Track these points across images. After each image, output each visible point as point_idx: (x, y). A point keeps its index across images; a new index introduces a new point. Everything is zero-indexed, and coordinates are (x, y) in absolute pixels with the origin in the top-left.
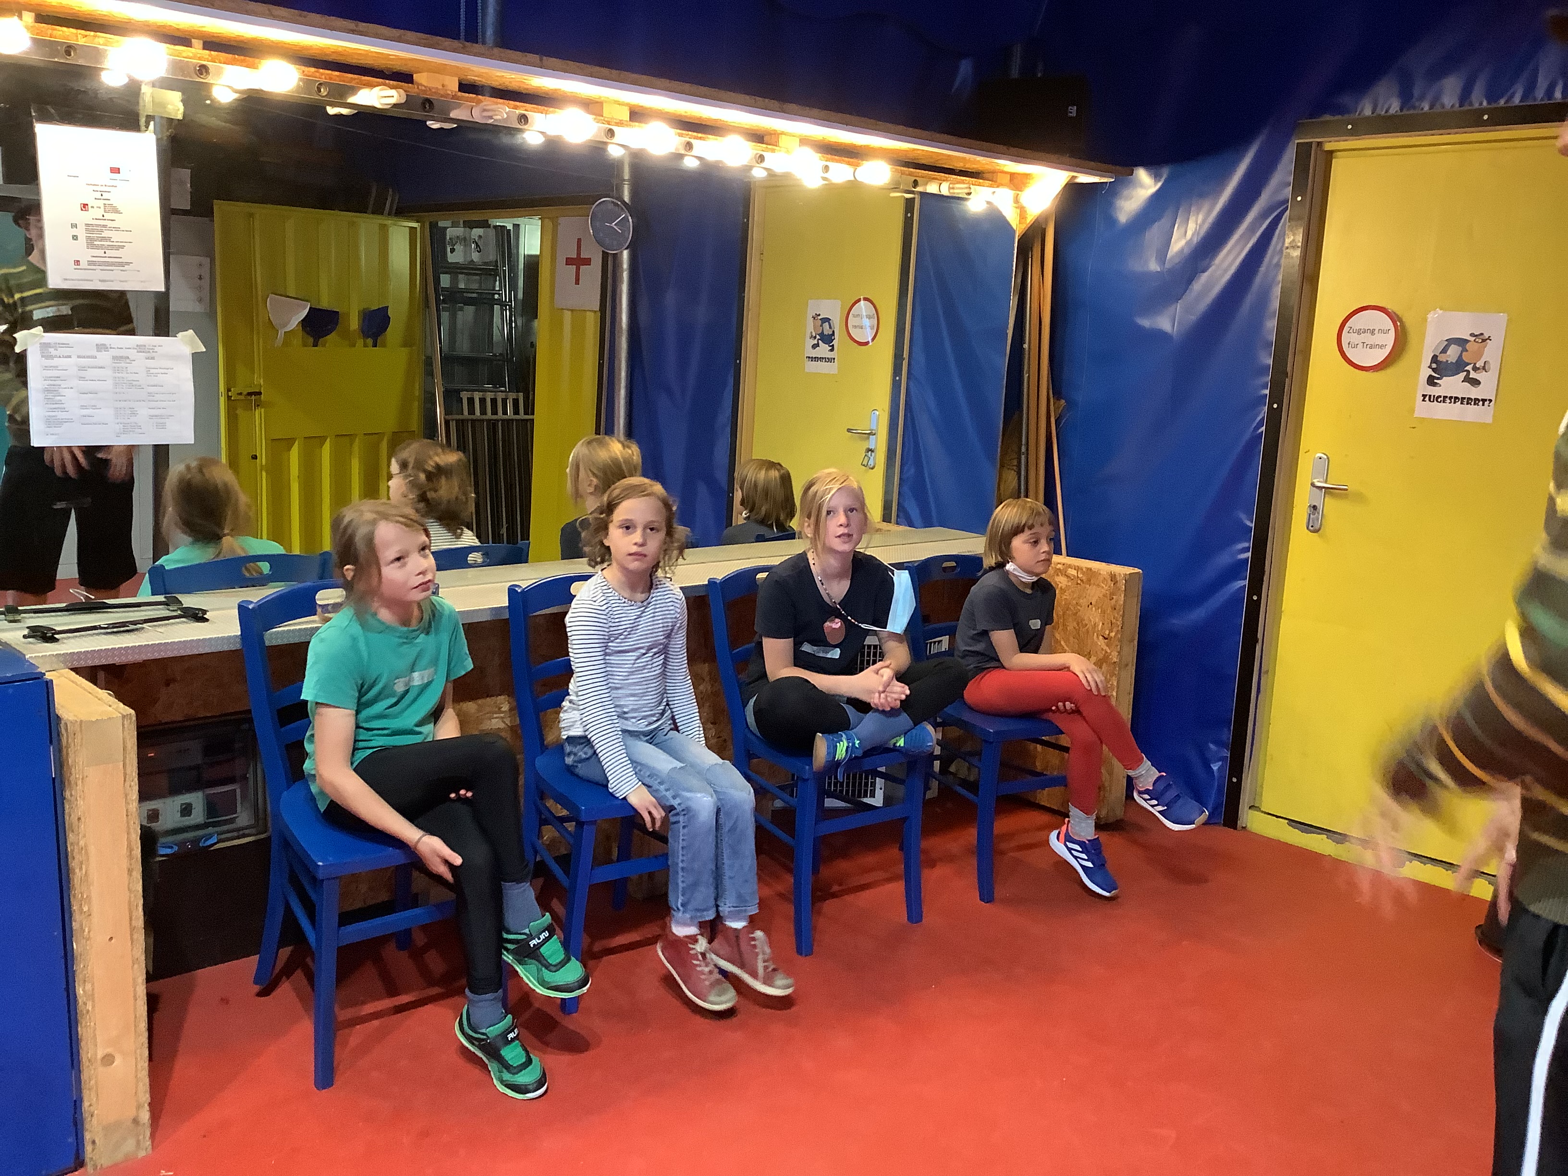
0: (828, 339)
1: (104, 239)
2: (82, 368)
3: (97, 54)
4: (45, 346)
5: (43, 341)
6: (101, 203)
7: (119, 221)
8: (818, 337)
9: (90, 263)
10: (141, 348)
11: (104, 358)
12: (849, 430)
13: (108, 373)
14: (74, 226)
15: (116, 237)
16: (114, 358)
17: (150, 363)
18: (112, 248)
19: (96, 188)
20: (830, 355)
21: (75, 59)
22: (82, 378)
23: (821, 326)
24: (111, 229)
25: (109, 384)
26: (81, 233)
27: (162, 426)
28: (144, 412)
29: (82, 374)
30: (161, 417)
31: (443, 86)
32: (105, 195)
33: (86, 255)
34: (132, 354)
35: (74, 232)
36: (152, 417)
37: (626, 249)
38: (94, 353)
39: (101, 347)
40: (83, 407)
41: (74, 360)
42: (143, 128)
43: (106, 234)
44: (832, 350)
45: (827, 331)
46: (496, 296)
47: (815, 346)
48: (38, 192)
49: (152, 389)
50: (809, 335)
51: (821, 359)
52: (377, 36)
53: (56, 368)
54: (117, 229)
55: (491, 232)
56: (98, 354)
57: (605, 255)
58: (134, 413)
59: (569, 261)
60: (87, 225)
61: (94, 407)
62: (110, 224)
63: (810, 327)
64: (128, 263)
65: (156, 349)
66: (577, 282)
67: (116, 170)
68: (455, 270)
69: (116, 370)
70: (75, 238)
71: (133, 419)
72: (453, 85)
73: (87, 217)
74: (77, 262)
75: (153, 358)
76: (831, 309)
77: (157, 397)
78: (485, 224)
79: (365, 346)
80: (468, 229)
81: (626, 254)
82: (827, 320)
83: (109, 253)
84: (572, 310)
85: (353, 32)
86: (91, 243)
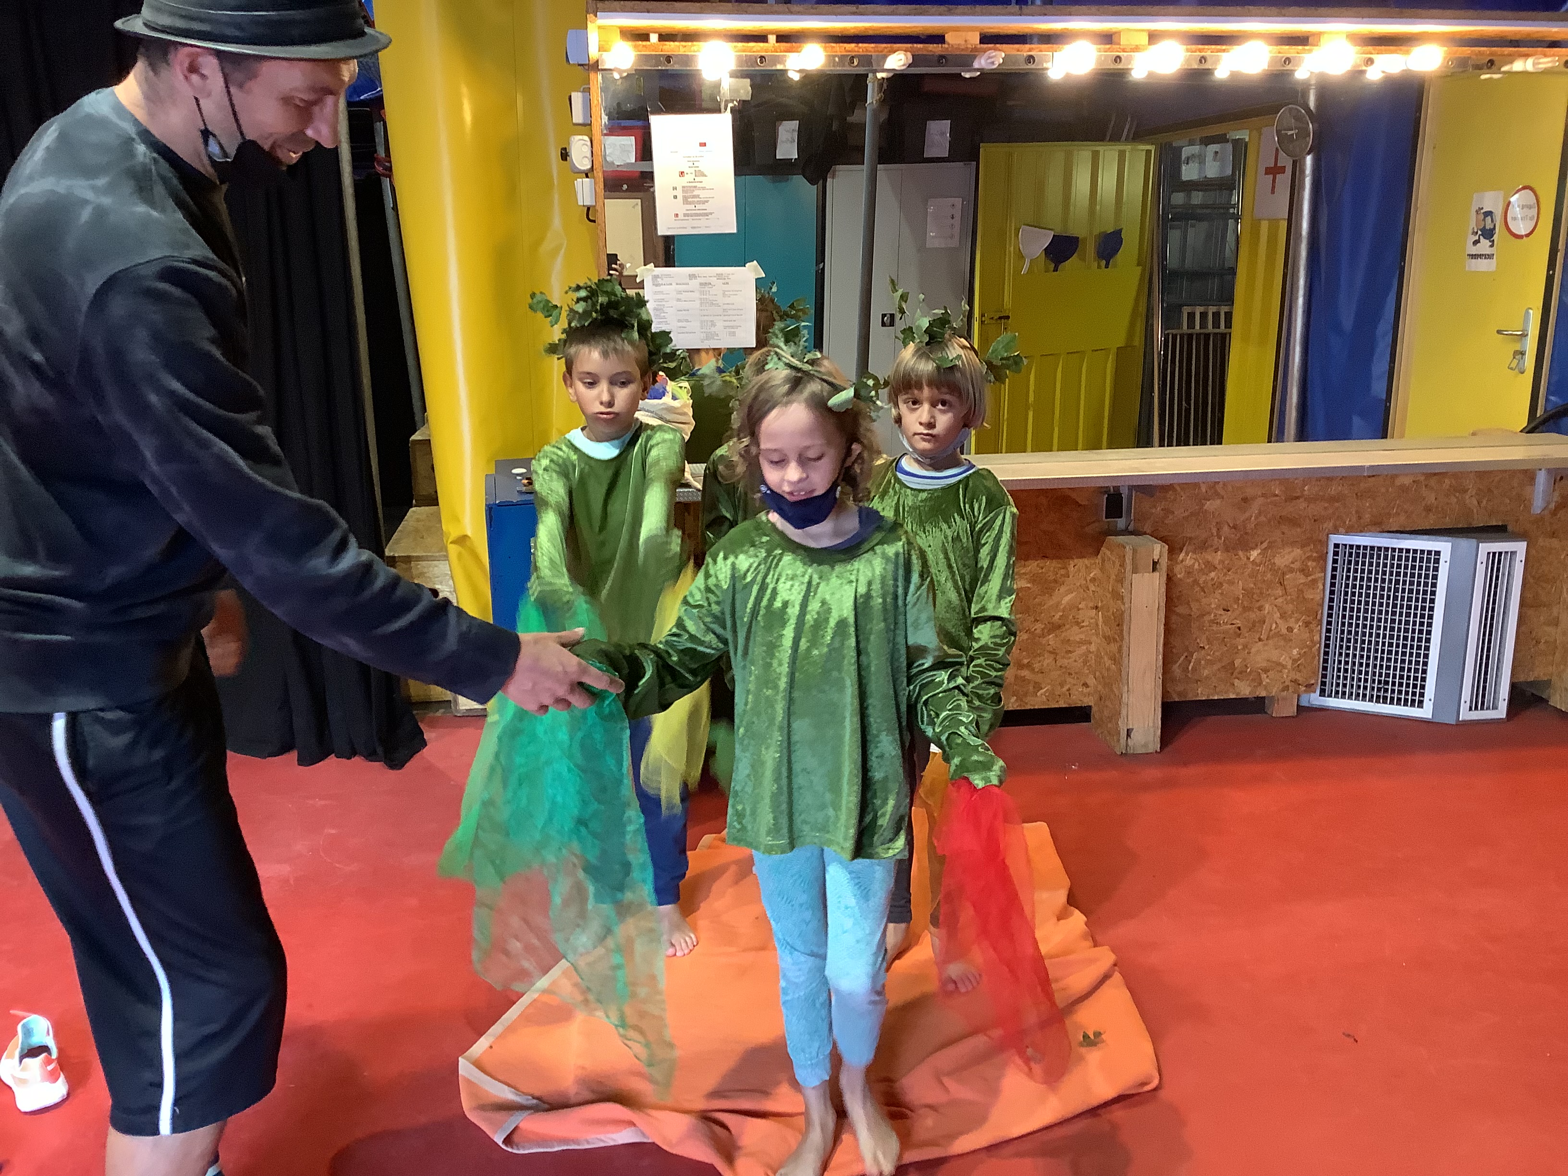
0: (1488, 234)
1: (694, 197)
2: (679, 292)
3: (687, 59)
4: (656, 277)
5: (654, 273)
6: (692, 170)
7: (706, 182)
8: (1480, 232)
9: (685, 215)
10: (719, 276)
11: (695, 284)
12: (1499, 332)
13: (697, 295)
14: (675, 188)
15: (703, 194)
16: (701, 284)
17: (726, 287)
18: (699, 203)
19: (689, 159)
20: (1488, 251)
21: (674, 66)
22: (679, 300)
23: (1484, 220)
24: (700, 189)
25: (697, 304)
26: (679, 193)
27: (733, 334)
28: (720, 325)
29: (679, 296)
30: (732, 327)
31: (966, 41)
32: (696, 164)
33: (682, 209)
34: (714, 280)
35: (675, 193)
36: (725, 327)
37: (1308, 154)
38: (687, 280)
39: (692, 276)
40: (679, 321)
41: (674, 286)
42: (723, 110)
43: (696, 193)
44: (1492, 246)
45: (1489, 226)
46: (1231, 211)
47: (1476, 242)
48: (652, 167)
49: (726, 307)
50: (1471, 231)
51: (1480, 256)
52: (875, 13)
53: (661, 292)
54: (704, 188)
55: (1229, 147)
56: (691, 282)
57: (1295, 163)
58: (713, 324)
59: (1268, 171)
60: (683, 187)
61: (687, 321)
62: (698, 185)
63: (1473, 223)
64: (711, 214)
65: (730, 277)
66: (1273, 192)
67: (703, 145)
68: (1191, 186)
69: (702, 293)
70: (675, 197)
71: (713, 329)
72: (974, 39)
73: (684, 181)
74: (677, 215)
75: (727, 283)
76: (1491, 201)
77: (730, 312)
78: (1221, 139)
79: (1099, 267)
80: (1203, 146)
81: (1309, 159)
82: (1489, 214)
83: (698, 207)
84: (1268, 220)
85: (854, 14)
86: (686, 201)
